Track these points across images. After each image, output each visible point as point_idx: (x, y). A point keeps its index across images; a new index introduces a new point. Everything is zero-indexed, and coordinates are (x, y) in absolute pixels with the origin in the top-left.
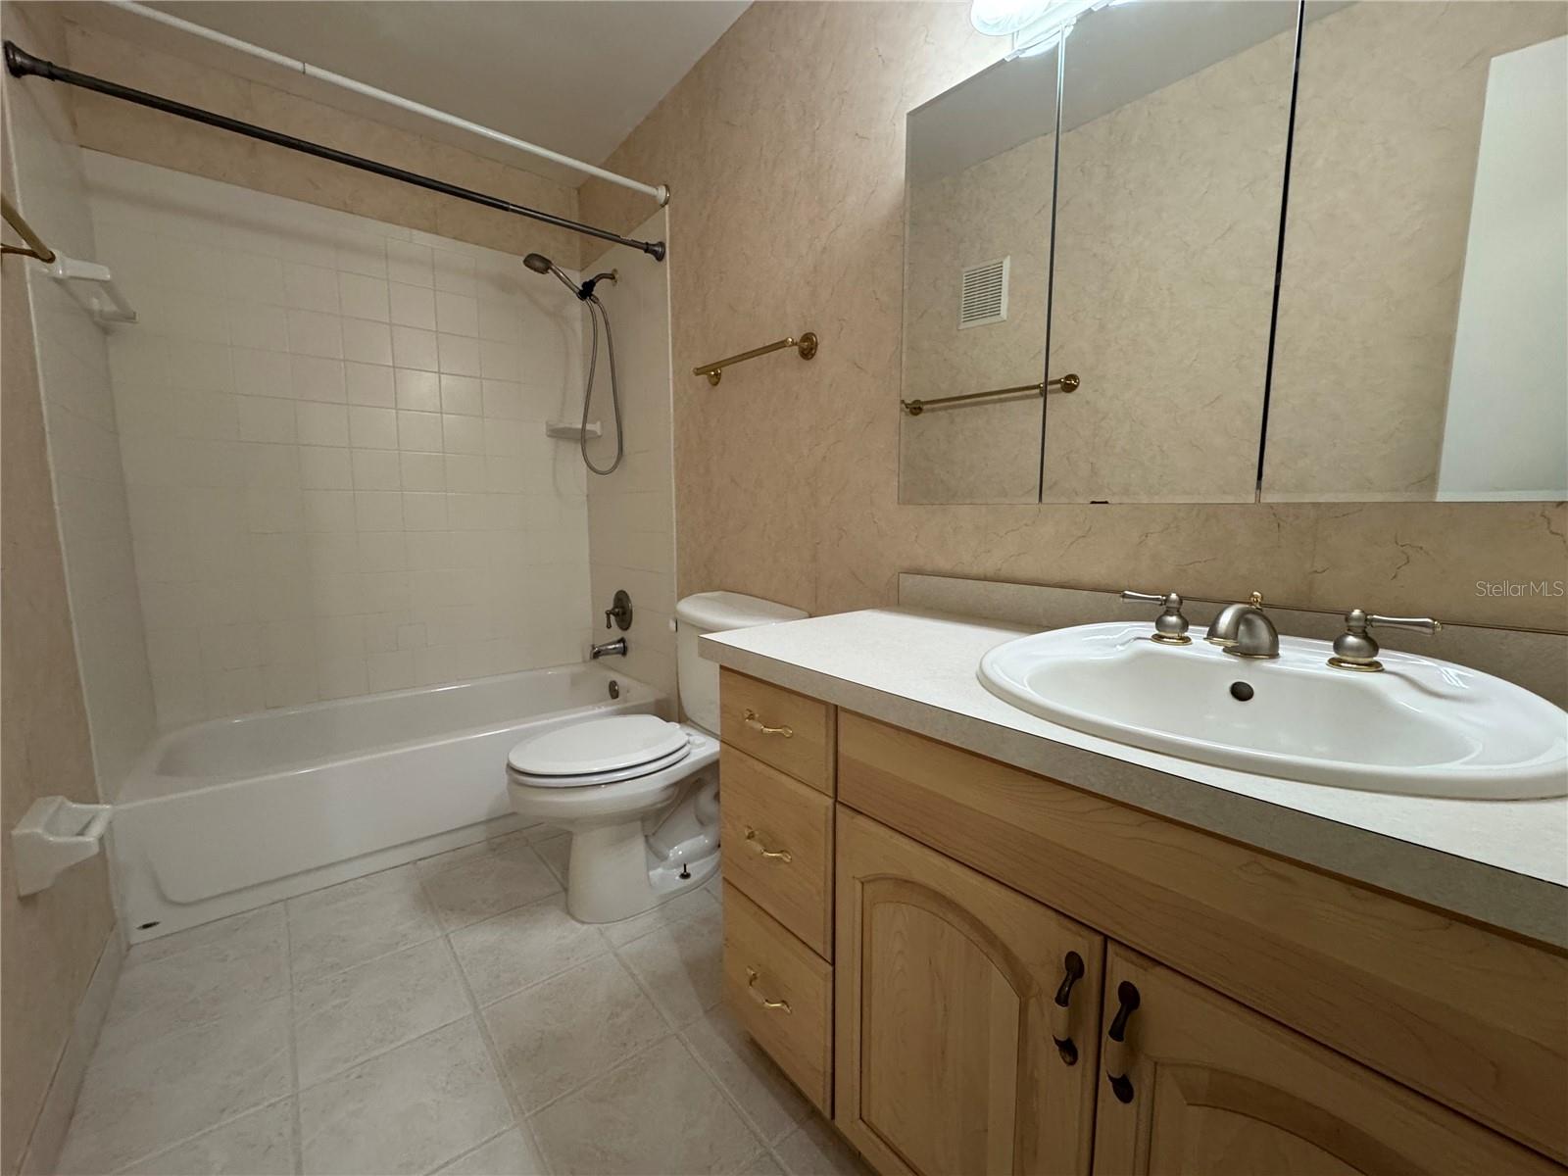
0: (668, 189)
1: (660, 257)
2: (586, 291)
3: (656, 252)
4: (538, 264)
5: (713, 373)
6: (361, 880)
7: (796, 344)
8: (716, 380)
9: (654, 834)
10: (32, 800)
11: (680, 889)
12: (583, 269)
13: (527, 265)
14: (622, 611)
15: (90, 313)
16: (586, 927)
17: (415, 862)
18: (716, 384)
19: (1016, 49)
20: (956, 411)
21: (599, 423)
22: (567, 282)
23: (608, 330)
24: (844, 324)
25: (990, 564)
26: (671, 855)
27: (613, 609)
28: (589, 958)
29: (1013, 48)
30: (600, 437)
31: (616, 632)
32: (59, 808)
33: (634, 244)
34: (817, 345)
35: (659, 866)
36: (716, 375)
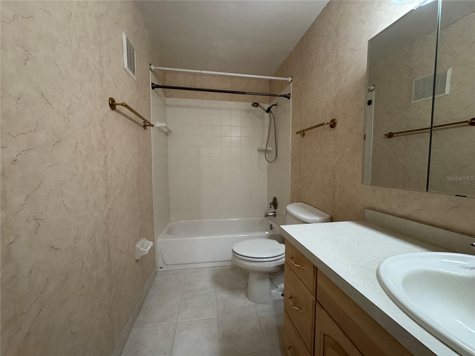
0: (292, 77)
1: (289, 98)
2: (268, 111)
3: (288, 97)
4: (256, 105)
5: (303, 133)
6: (201, 269)
7: (328, 123)
8: (303, 135)
9: (273, 279)
10: (141, 238)
11: (280, 300)
12: (269, 103)
13: (253, 106)
14: (275, 203)
15: (164, 132)
16: (251, 302)
17: (214, 267)
18: (303, 136)
19: (420, 3)
20: (409, 136)
21: (271, 147)
22: (263, 109)
23: (274, 120)
24: (346, 115)
25: (405, 211)
26: (279, 287)
27: (272, 203)
28: (250, 313)
29: (419, 2)
30: (271, 151)
31: (273, 209)
32: (145, 241)
33: (281, 96)
34: (336, 123)
35: (275, 289)
36: (304, 133)
